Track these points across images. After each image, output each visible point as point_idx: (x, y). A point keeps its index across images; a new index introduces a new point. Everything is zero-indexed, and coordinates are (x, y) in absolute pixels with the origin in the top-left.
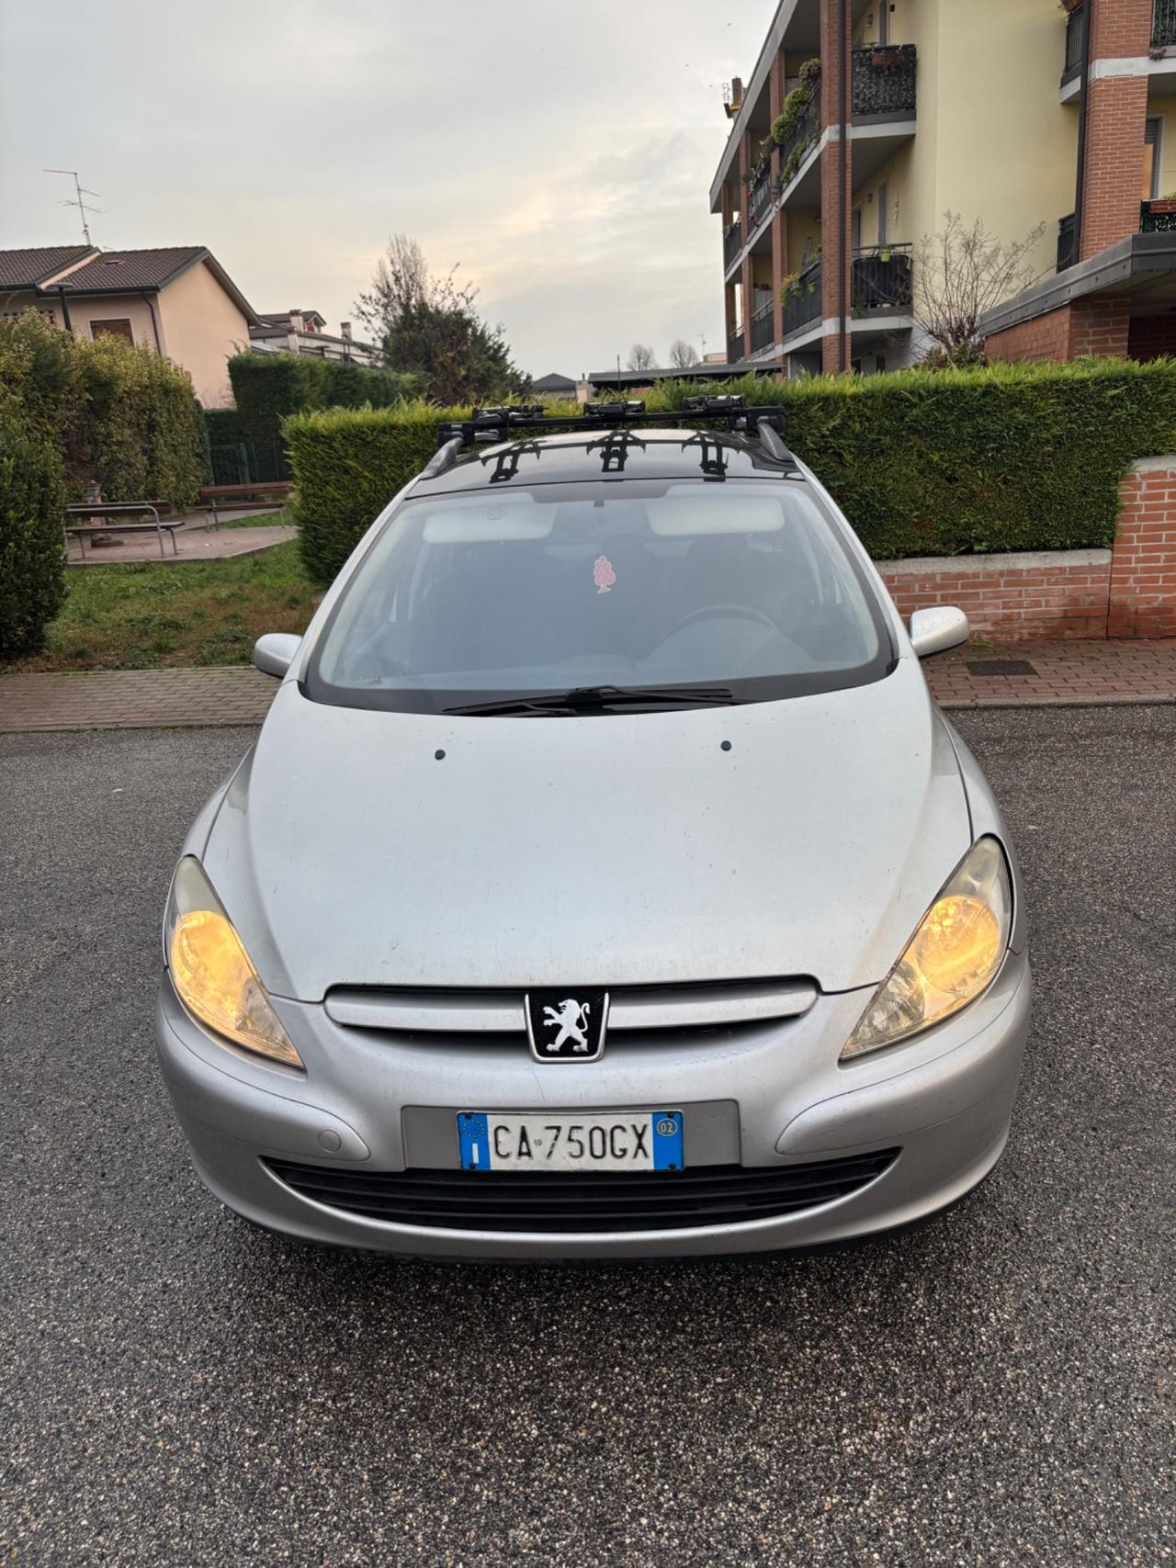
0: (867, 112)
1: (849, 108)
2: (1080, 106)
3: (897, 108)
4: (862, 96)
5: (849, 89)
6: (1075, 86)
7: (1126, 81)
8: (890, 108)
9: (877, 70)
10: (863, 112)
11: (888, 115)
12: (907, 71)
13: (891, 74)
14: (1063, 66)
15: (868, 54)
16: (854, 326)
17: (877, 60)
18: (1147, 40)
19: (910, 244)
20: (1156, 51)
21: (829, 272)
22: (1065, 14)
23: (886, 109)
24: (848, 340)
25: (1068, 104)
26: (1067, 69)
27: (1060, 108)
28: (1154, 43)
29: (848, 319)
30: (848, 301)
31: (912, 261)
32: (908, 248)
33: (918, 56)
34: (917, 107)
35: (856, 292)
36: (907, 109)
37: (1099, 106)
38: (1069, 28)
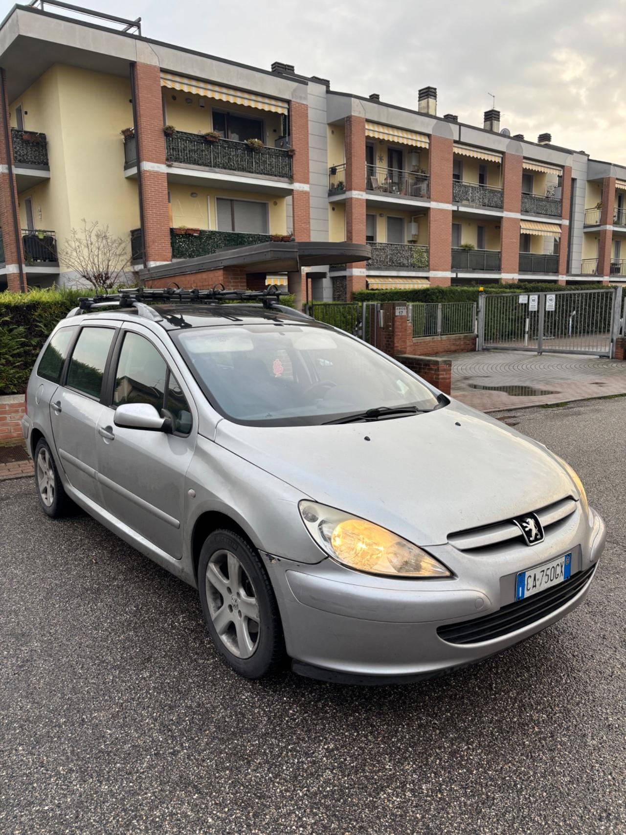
0: (22, 162)
1: (12, 157)
2: (137, 181)
3: (39, 163)
4: (19, 153)
5: (11, 148)
6: (134, 171)
7: (157, 174)
8: (35, 163)
9: (27, 142)
10: (20, 161)
11: (33, 166)
12: (42, 146)
13: (33, 146)
14: (124, 161)
15: (20, 133)
16: (27, 270)
17: (26, 137)
18: (164, 157)
19: (54, 232)
20: (168, 163)
21: (9, 239)
22: (123, 137)
23: (33, 162)
24: (25, 277)
25: (129, 178)
26: (126, 162)
27: (125, 179)
28: (167, 160)
29: (23, 266)
30: (23, 257)
31: (56, 241)
32: (53, 234)
33: (47, 140)
34: (50, 164)
35: (26, 252)
36: (45, 164)
37: (147, 183)
38: (125, 145)
